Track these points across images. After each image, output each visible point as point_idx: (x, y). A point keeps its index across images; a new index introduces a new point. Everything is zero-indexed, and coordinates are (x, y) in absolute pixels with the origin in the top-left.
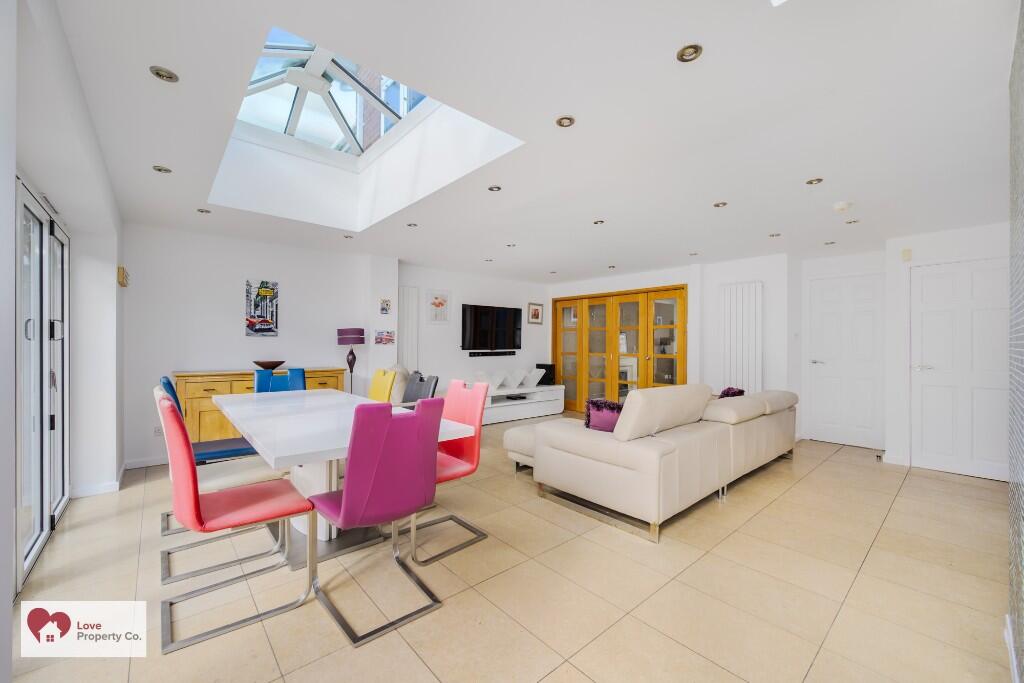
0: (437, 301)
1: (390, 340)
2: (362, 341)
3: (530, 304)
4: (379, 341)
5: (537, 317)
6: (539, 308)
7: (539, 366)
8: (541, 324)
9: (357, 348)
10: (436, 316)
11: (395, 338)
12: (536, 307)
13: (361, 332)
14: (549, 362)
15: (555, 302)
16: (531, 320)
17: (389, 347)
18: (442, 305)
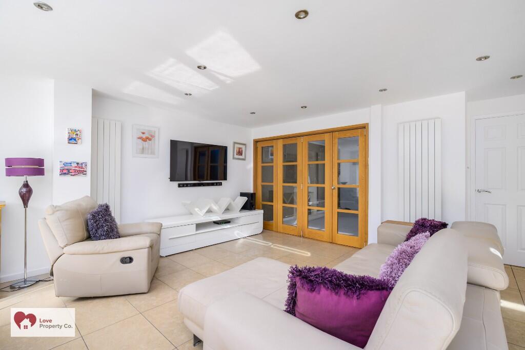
0: (144, 136)
1: (83, 172)
2: (40, 172)
3: (235, 143)
4: (66, 171)
5: (241, 155)
6: (243, 147)
7: (242, 195)
8: (244, 159)
9: (33, 180)
10: (143, 149)
11: (89, 170)
12: (241, 146)
13: (40, 162)
14: (252, 191)
15: (256, 142)
16: (236, 156)
17: (79, 179)
18: (150, 140)
